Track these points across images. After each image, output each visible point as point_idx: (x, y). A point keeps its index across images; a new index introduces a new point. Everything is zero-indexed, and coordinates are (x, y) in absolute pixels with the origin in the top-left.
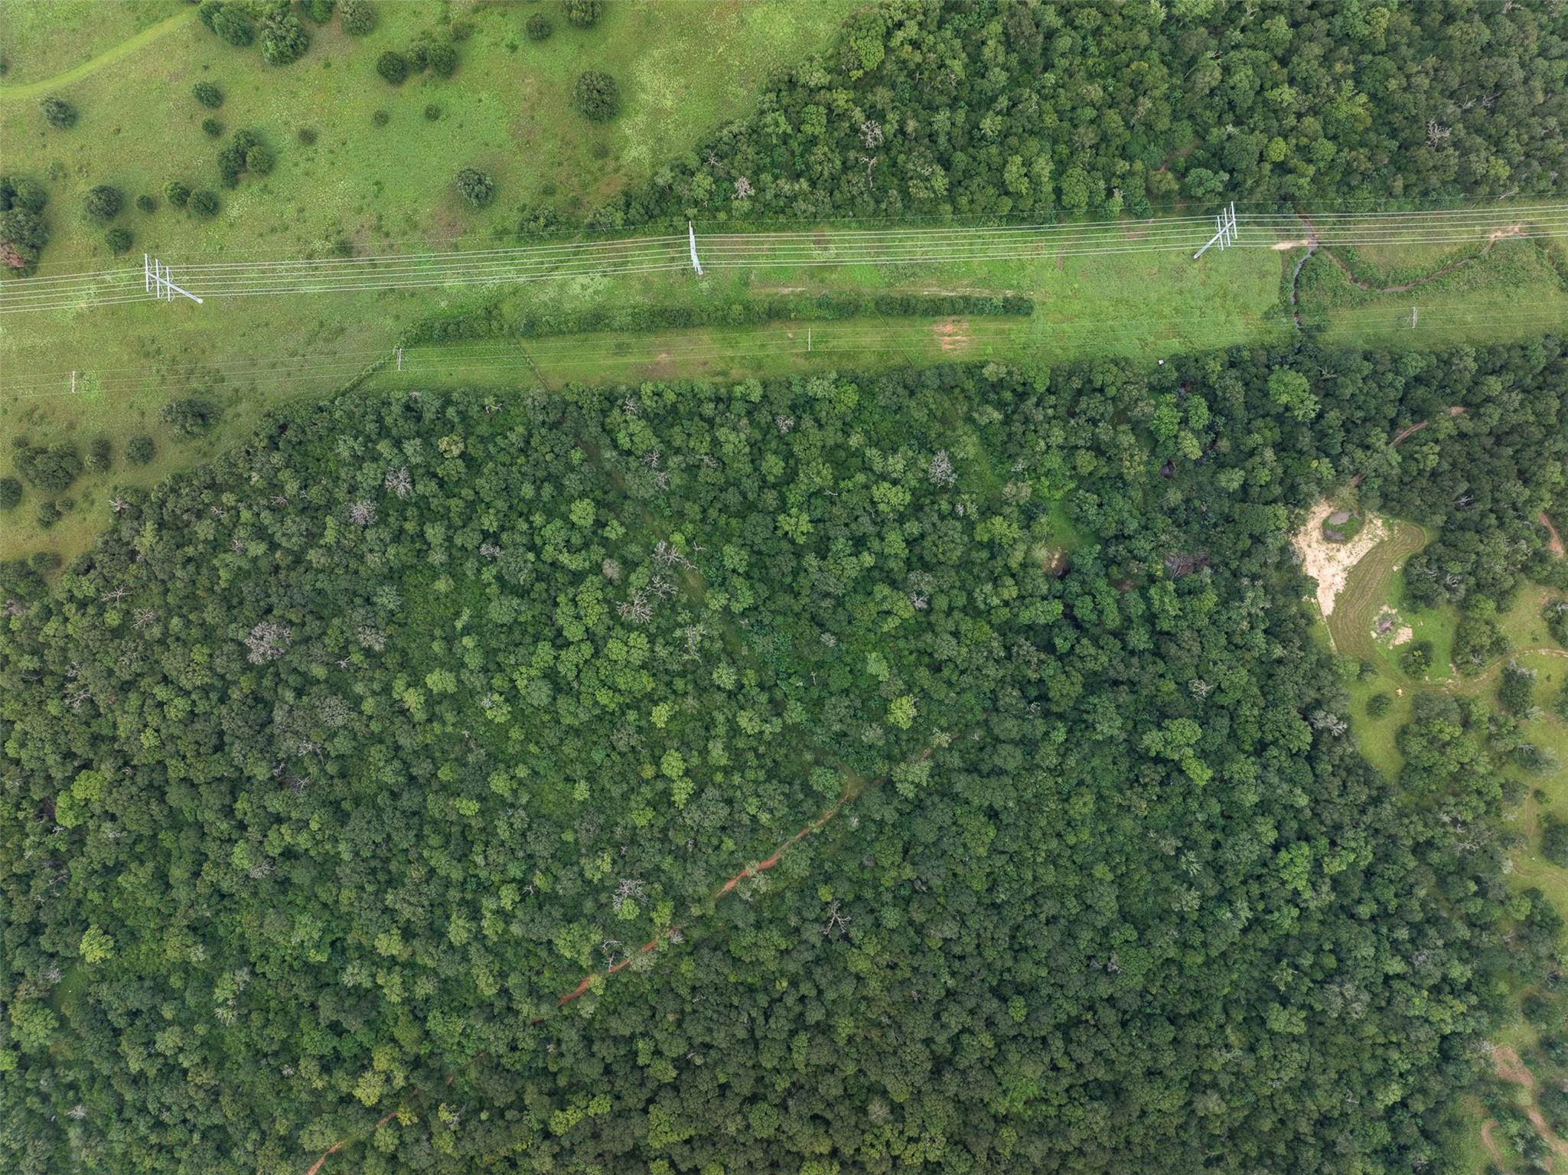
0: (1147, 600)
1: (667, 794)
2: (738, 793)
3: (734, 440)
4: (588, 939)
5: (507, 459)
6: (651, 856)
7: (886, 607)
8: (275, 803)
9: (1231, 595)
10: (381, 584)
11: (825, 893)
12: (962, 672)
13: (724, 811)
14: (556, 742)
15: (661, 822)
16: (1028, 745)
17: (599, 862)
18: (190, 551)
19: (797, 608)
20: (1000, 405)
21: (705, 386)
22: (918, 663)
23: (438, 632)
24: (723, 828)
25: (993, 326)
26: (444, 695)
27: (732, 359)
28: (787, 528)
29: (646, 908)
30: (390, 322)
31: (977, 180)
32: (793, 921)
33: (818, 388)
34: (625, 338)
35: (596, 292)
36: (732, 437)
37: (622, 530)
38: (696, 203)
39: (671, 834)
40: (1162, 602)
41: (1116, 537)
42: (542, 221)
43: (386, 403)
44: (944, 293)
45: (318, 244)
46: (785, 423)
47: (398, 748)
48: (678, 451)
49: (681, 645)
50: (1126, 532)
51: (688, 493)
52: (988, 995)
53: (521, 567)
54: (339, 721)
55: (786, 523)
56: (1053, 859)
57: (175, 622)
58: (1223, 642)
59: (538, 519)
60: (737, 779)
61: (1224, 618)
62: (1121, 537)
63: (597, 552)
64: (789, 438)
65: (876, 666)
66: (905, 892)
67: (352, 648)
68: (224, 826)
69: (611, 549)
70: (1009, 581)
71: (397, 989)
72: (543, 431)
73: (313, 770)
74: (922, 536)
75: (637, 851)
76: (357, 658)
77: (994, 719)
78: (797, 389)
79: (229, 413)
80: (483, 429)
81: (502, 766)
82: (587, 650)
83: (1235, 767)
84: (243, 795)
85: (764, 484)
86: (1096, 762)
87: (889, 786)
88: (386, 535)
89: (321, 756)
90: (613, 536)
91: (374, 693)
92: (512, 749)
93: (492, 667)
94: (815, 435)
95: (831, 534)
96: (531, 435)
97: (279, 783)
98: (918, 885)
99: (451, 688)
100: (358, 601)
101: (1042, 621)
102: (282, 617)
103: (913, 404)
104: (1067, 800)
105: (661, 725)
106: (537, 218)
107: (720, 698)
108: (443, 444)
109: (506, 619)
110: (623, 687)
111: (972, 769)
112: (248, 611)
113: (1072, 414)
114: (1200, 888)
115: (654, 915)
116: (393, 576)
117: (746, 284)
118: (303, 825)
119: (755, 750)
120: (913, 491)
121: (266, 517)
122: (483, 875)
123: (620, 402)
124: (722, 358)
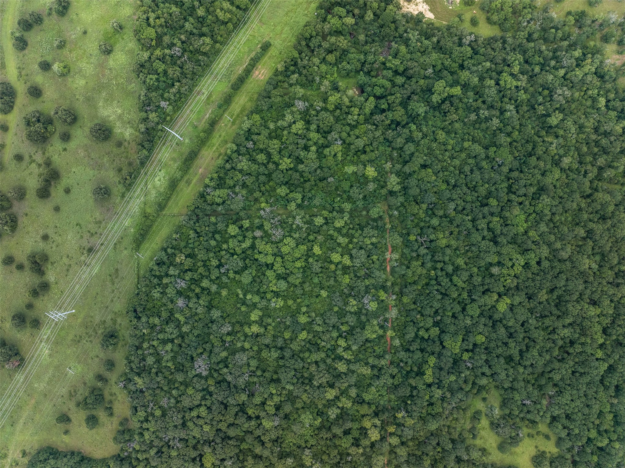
0: (390, 68)
1: (344, 266)
2: (360, 243)
4: (374, 326)
5: (198, 243)
6: (361, 285)
7: (333, 153)
8: (257, 400)
9: (406, 41)
10: (210, 313)
11: (412, 238)
12: (371, 144)
13: (363, 252)
14: (302, 291)
15: (352, 275)
16: (410, 139)
17: (351, 304)
18: (154, 370)
19: (313, 183)
20: (293, 73)
21: (220, 161)
22: (359, 157)
23: (239, 306)
24: (368, 256)
25: (266, 58)
26: (261, 318)
27: (217, 149)
28: (285, 167)
29: (376, 298)
30: (125, 252)
31: (216, 29)
32: (414, 254)
33: (246, 125)
34: (185, 178)
35: (164, 177)
36: (243, 164)
37: (248, 221)
38: (158, 124)
39: (358, 274)
40: (393, 64)
41: (362, 66)
42: (128, 177)
43: (151, 270)
44: (245, 66)
46: (250, 145)
47: (267, 346)
48: (234, 186)
49: (299, 228)
50: (363, 61)
51: (251, 192)
52: (482, 208)
53: (237, 262)
54: (245, 359)
55: (283, 166)
56: (452, 158)
57: (174, 392)
58: (419, 54)
59: (225, 246)
60: (355, 240)
61: (412, 49)
62: (363, 64)
63: (249, 234)
64: (256, 147)
65: (350, 169)
66: (430, 212)
67: (224, 338)
68: (253, 423)
69: (251, 229)
70: (353, 109)
71: (347, 402)
72: (197, 225)
73: (255, 379)
74: (318, 127)
75: (356, 289)
76: (228, 339)
77: (393, 144)
78: (242, 132)
79: (117, 327)
80: (183, 244)
81: (297, 315)
82: (279, 259)
83: (463, 78)
84: (247, 409)
85: (265, 165)
86: (430, 123)
87: (391, 193)
88: (195, 300)
89: (253, 374)
90: (248, 225)
91: (244, 341)
92: (294, 308)
93: (263, 295)
94: (261, 137)
95: (297, 155)
96: (195, 230)
97: (252, 395)
98: (431, 207)
99: (260, 313)
100: (210, 325)
101: (373, 107)
102: (197, 355)
103: (273, 99)
104: (436, 140)
105: (320, 252)
106: (126, 179)
107: (325, 227)
108: (178, 260)
109: (250, 279)
110: (299, 256)
111: (405, 163)
112: (188, 365)
113: (313, 51)
114: (494, 116)
115: (381, 298)
116: (210, 307)
117: (196, 127)
118: (271, 395)
119: (350, 228)
120: (301, 118)
121: (161, 336)
122: (329, 346)
123: (205, 194)
124: (214, 152)
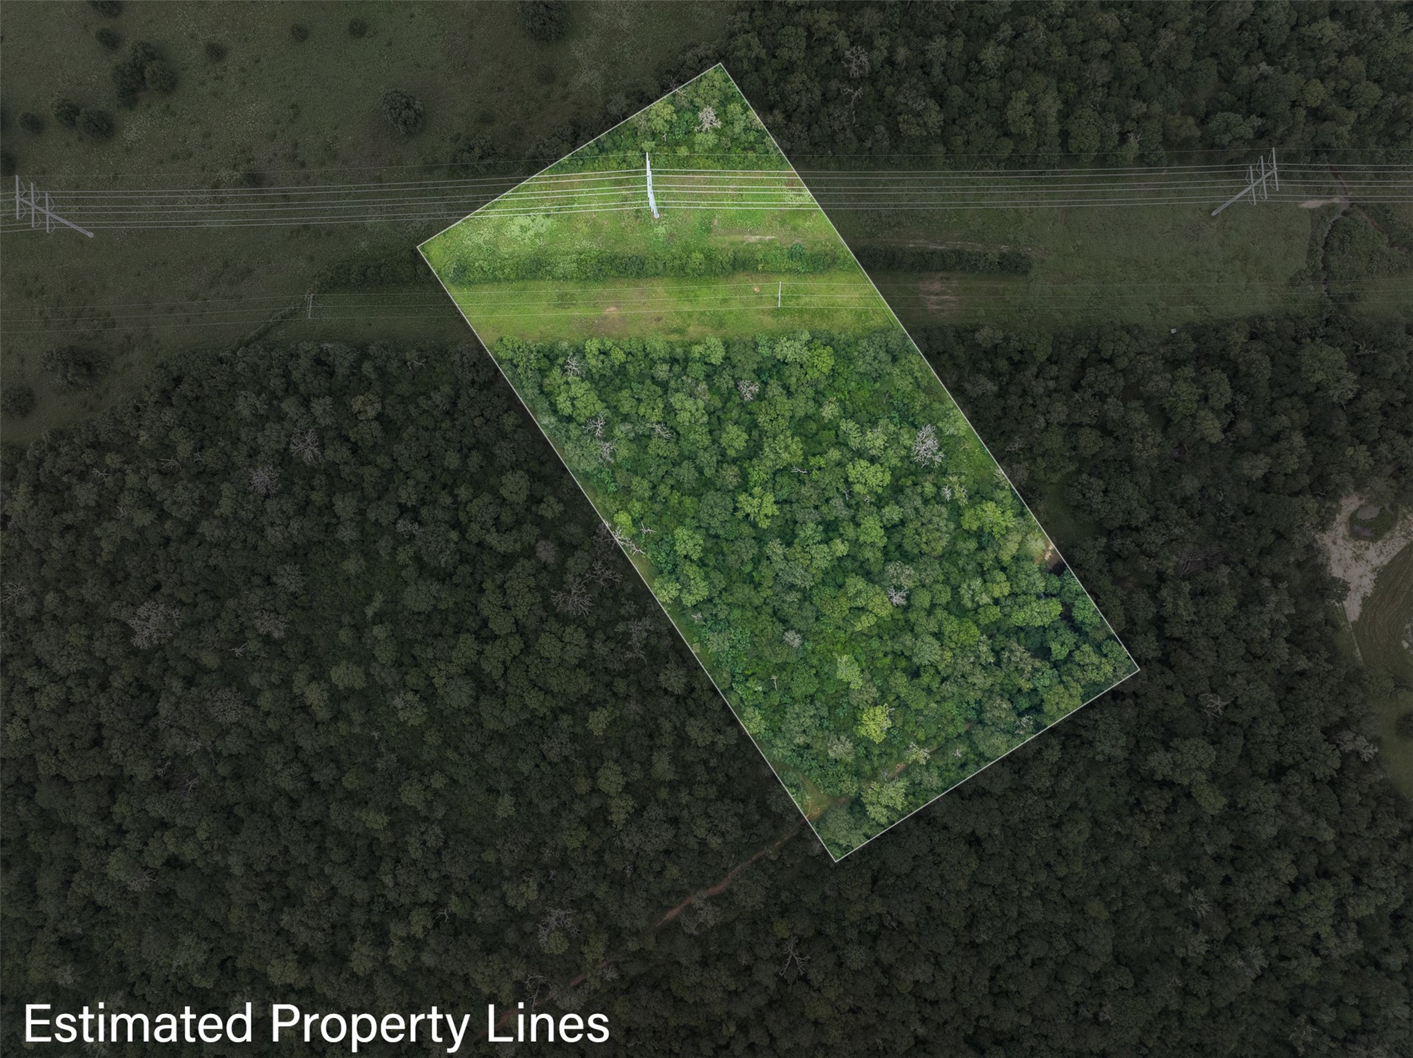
0: (1161, 605)
1: (604, 811)
2: (685, 813)
3: (690, 407)
4: (509, 974)
5: (430, 423)
6: (585, 882)
7: (860, 602)
8: (158, 808)
9: (1250, 599)
10: (283, 562)
11: (781, 929)
12: (944, 680)
13: (668, 835)
14: (478, 748)
15: (595, 844)
16: (1018, 764)
17: (523, 888)
18: (69, 517)
19: (757, 602)
20: (994, 375)
21: (658, 345)
22: (893, 668)
23: (346, 619)
24: (667, 852)
25: (985, 284)
26: (351, 690)
27: (690, 315)
28: (748, 510)
29: (577, 939)
30: (302, 263)
31: (975, 118)
32: (744, 959)
33: (788, 350)
34: (570, 288)
35: (537, 235)
36: (689, 404)
37: (560, 508)
38: (654, 135)
39: (607, 857)
40: (1176, 605)
41: (1121, 528)
42: (477, 151)
43: (294, 356)
44: (932, 247)
45: (224, 173)
46: (749, 390)
47: (298, 749)
48: (626, 418)
49: (623, 641)
50: (1134, 523)
51: (637, 466)
53: (443, 548)
54: (232, 717)
55: (747, 504)
56: (1040, 894)
57: (52, 598)
58: (1242, 651)
59: (463, 492)
60: (684, 797)
61: (1243, 624)
62: (1127, 528)
63: (530, 532)
64: (753, 407)
65: (847, 671)
66: (872, 928)
67: (249, 634)
68: (100, 831)
69: (547, 529)
70: (1001, 576)
72: (472, 392)
73: (203, 771)
74: (903, 522)
75: (567, 876)
76: (253, 645)
77: (979, 733)
78: (764, 351)
79: (120, 362)
80: (403, 388)
81: (415, 774)
82: (516, 644)
83: (1253, 796)
84: (122, 797)
85: (723, 459)
86: (1091, 783)
87: (857, 806)
88: (288, 505)
89: (212, 756)
90: (549, 514)
91: (272, 686)
92: (427, 755)
93: (407, 660)
94: (784, 405)
95: (799, 517)
96: (458, 396)
97: (165, 784)
98: (887, 920)
99: (359, 683)
100: (256, 580)
101: (1038, 623)
102: (171, 596)
103: (896, 371)
104: (1058, 826)
105: (598, 732)
106: (471, 149)
107: (667, 703)
108: (357, 404)
109: (424, 607)
110: (556, 690)
112: (133, 588)
113: (1076, 387)
114: (1208, 930)
115: (585, 949)
116: (297, 553)
117: (709, 230)
118: (188, 833)
119: (705, 762)
120: (893, 470)
121: (154, 482)
122: (391, 896)
123: (561, 361)
124: (678, 313)
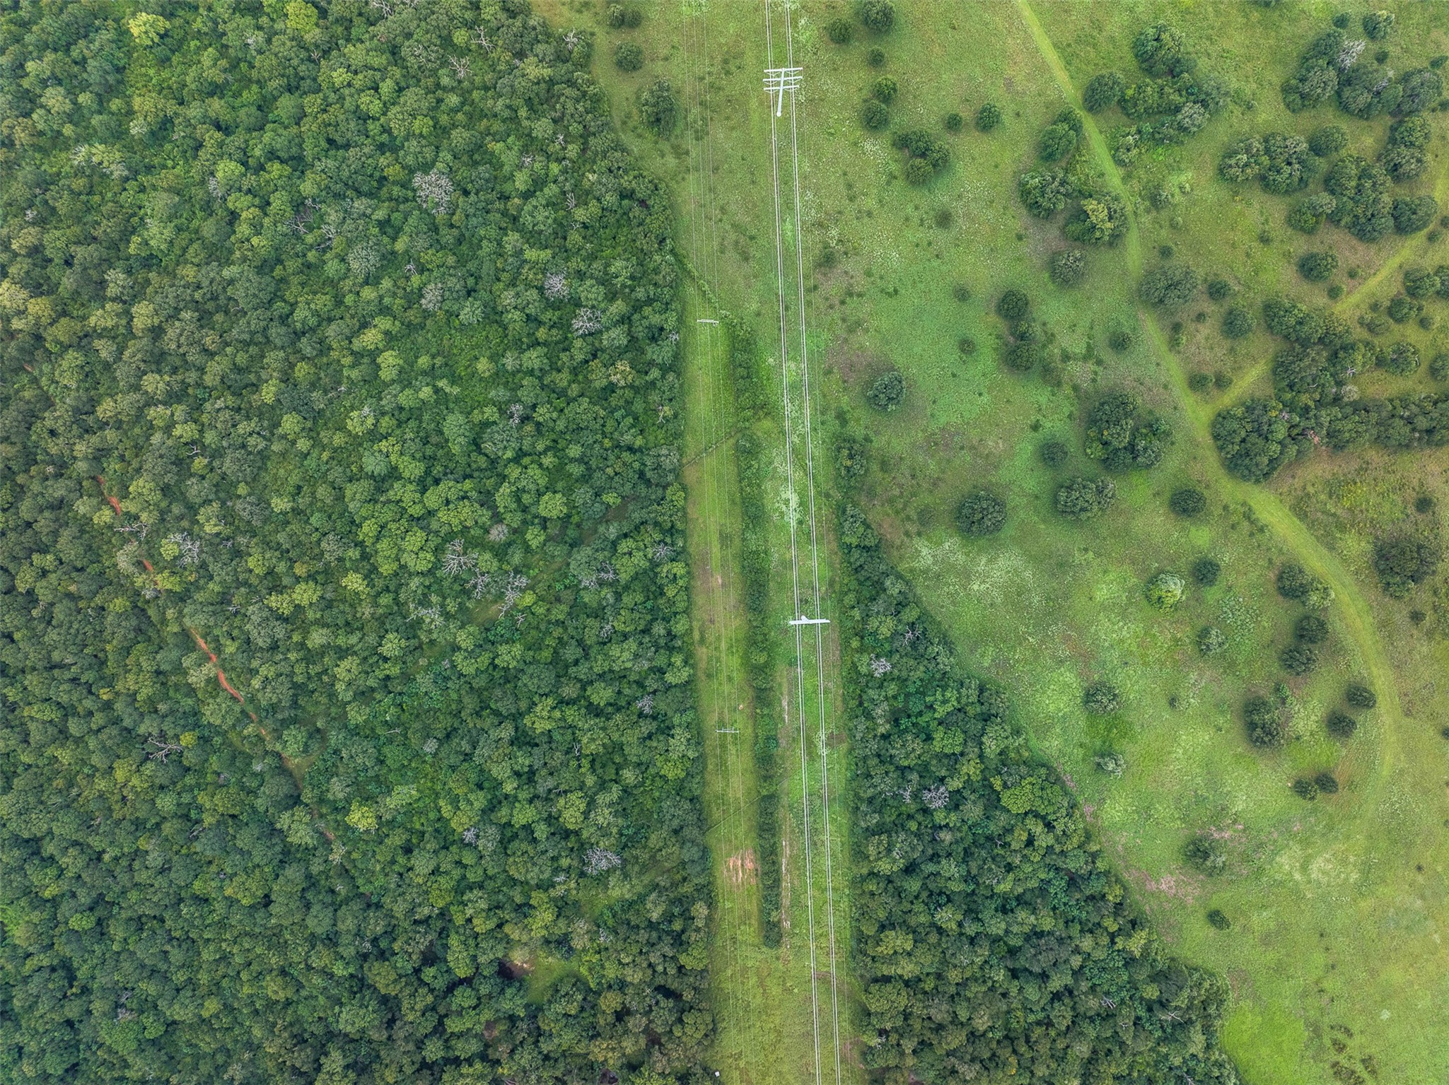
1: (277, 588)
2: (280, 657)
3: (623, 656)
4: (143, 510)
5: (608, 429)
6: (221, 573)
7: (462, 805)
8: (278, 201)
10: (485, 305)
11: (187, 739)
12: (401, 875)
13: (261, 642)
14: (330, 478)
15: (253, 580)
16: (331, 940)
17: (214, 520)
18: (523, 113)
19: (464, 714)
20: (669, 917)
21: (684, 627)
22: (411, 831)
23: (439, 361)
24: (248, 641)
25: (753, 907)
26: (377, 368)
27: (718, 648)
28: (539, 708)
29: (174, 566)
30: (754, 306)
31: (892, 902)
32: (162, 707)
33: (679, 739)
34: (736, 544)
35: (782, 514)
36: (626, 655)
37: (536, 544)
38: (865, 618)
39: (242, 589)
40: (467, 1076)
41: (536, 1028)
43: (667, 307)
44: (784, 862)
45: (834, 232)
46: (646, 704)
47: (329, 322)
48: (618, 598)
49: (424, 601)
50: (541, 1039)
51: (577, 608)
52: (94, 894)
53: (499, 444)
54: (355, 265)
55: (543, 707)
56: (225, 958)
57: (453, 100)
59: (548, 460)
60: (293, 656)
62: (536, 1034)
63: (515, 520)
64: (632, 708)
65: (402, 795)
66: (193, 814)
67: (424, 276)
68: (257, 152)
69: (518, 533)
70: (491, 924)
71: (102, 323)
72: (636, 465)
73: (310, 239)
74: (535, 840)
75: (225, 557)
76: (416, 280)
77: (358, 905)
78: (677, 719)
79: (666, 147)
80: (638, 406)
81: (309, 424)
82: (416, 511)
84: (287, 170)
85: (585, 685)
87: (292, 802)
88: (531, 310)
89: (323, 246)
90: (529, 535)
91: (381, 298)
92: (324, 435)
93: (404, 416)
94: (632, 736)
95: (536, 750)
96: (633, 452)
97: (299, 205)
98: (198, 827)
99: (383, 375)
100: (471, 281)
101: (450, 957)
102: (457, 205)
103: (665, 834)
104: (282, 972)
105: (344, 582)
106: (851, 457)
107: (373, 639)
109: (447, 431)
110: (378, 546)
111: (311, 882)
112: (463, 173)
113: (656, 991)
115: (166, 573)
116: (493, 315)
117: (790, 664)
118: (257, 229)
119: (325, 672)
120: (578, 832)
121: (551, 190)
122: (208, 406)
123: (668, 540)
124: (719, 639)
